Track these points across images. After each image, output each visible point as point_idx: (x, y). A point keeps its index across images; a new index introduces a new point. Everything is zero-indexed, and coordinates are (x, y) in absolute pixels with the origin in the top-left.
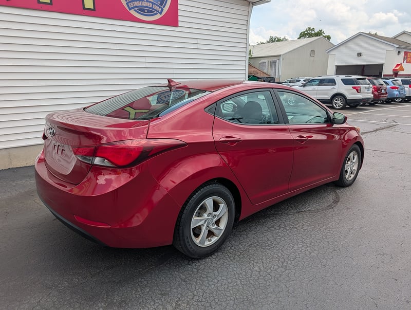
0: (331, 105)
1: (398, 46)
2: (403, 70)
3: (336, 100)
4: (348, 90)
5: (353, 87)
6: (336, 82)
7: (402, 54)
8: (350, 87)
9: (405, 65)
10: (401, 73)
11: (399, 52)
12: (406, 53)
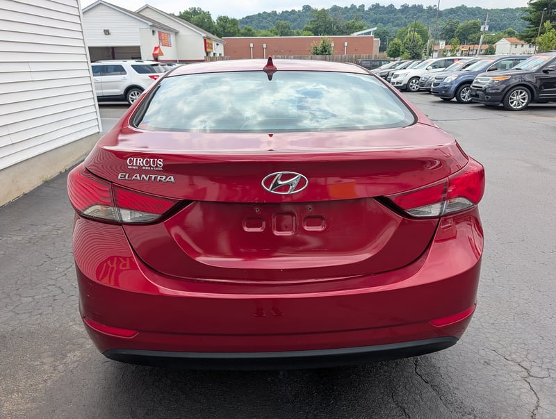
0: (127, 103)
1: (151, 24)
2: (162, 55)
3: (132, 95)
4: (144, 80)
5: (150, 76)
6: (125, 69)
7: (157, 33)
8: (146, 76)
9: (163, 49)
10: (160, 58)
11: (153, 31)
12: (160, 33)
